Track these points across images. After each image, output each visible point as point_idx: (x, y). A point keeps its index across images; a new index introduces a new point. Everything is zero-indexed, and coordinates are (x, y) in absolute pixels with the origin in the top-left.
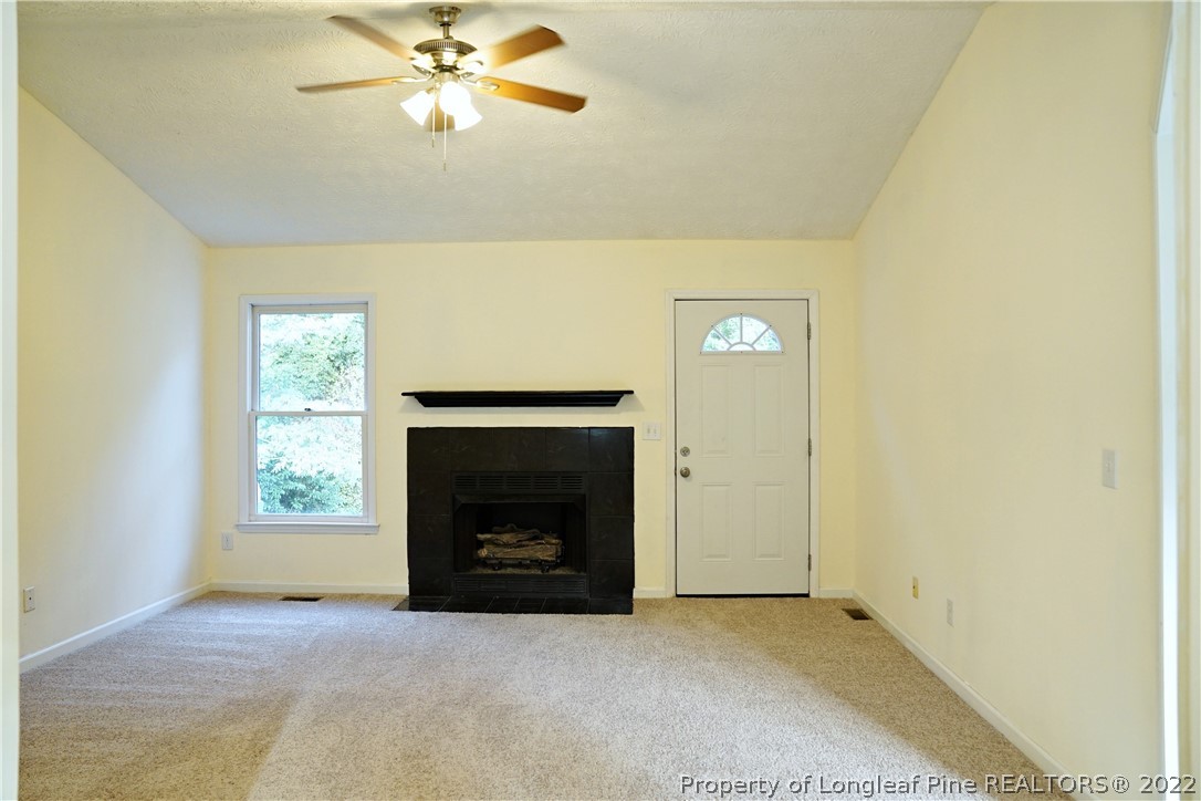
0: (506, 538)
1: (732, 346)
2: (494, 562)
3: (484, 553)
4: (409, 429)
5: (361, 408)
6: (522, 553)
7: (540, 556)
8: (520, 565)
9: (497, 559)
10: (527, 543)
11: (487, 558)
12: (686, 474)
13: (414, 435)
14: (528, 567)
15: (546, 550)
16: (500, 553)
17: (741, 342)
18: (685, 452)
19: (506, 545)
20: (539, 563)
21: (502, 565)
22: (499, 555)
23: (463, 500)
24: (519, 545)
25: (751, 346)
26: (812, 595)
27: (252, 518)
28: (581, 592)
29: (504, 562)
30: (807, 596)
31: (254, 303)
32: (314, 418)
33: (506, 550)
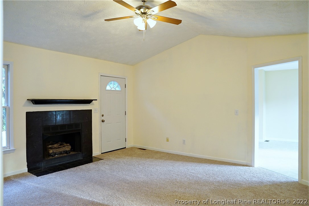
1: (112, 88)
2: (53, 154)
3: (51, 152)
4: (27, 113)
6: (60, 150)
7: (66, 149)
8: (60, 154)
12: (103, 121)
14: (64, 153)
15: (68, 148)
16: (55, 151)
17: (113, 88)
18: (103, 116)
20: (66, 152)
21: (55, 155)
24: (59, 147)
25: (115, 89)
26: (126, 148)
28: (80, 157)
30: (125, 148)
33: (56, 149)
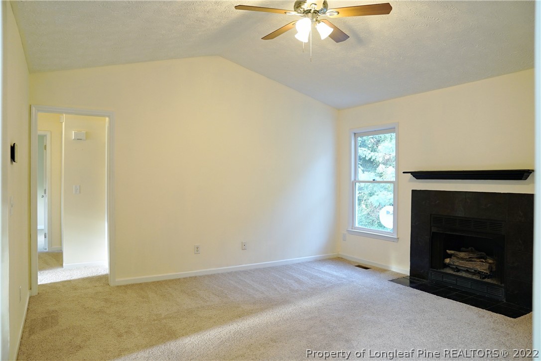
0: (462, 254)
2: (454, 267)
3: (447, 261)
4: (412, 190)
5: (393, 179)
6: (469, 265)
7: (479, 269)
8: (467, 271)
9: (455, 265)
10: (475, 259)
11: (449, 264)
13: (415, 193)
14: (472, 273)
15: (482, 266)
19: (462, 259)
20: (479, 273)
21: (458, 271)
22: (457, 264)
23: (434, 230)
24: (470, 260)
27: (353, 228)
28: (501, 295)
29: (460, 268)
31: (355, 132)
32: (376, 184)
33: (461, 262)
